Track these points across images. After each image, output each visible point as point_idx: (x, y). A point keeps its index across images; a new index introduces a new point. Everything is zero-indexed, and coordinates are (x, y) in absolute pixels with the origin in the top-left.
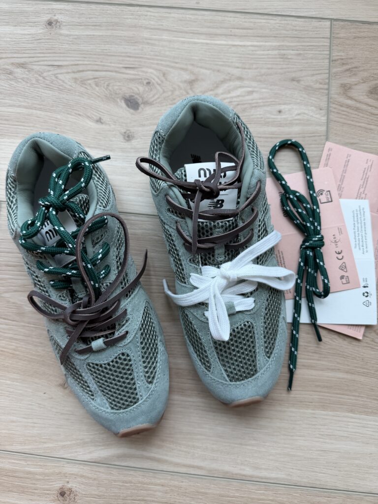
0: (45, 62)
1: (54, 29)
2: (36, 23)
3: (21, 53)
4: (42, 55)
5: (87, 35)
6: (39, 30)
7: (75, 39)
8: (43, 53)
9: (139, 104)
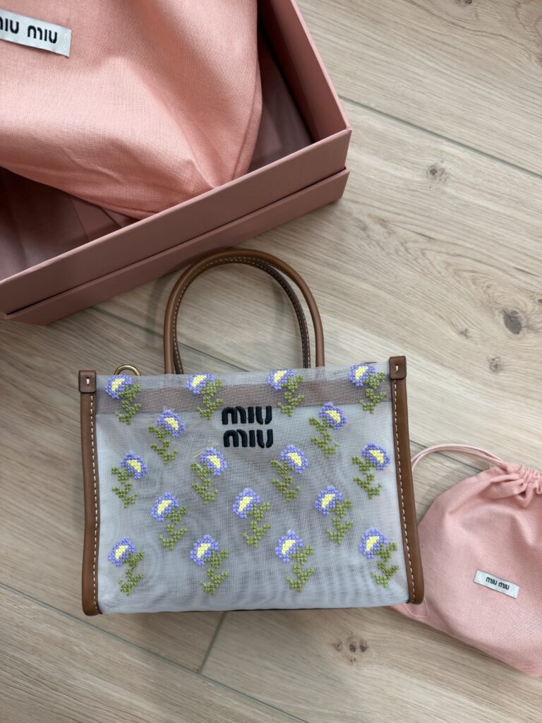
0: (414, 227)
1: (436, 182)
2: (415, 165)
3: (384, 203)
4: (411, 215)
5: (479, 206)
6: (417, 177)
7: (463, 206)
8: (414, 213)
9: (521, 327)
